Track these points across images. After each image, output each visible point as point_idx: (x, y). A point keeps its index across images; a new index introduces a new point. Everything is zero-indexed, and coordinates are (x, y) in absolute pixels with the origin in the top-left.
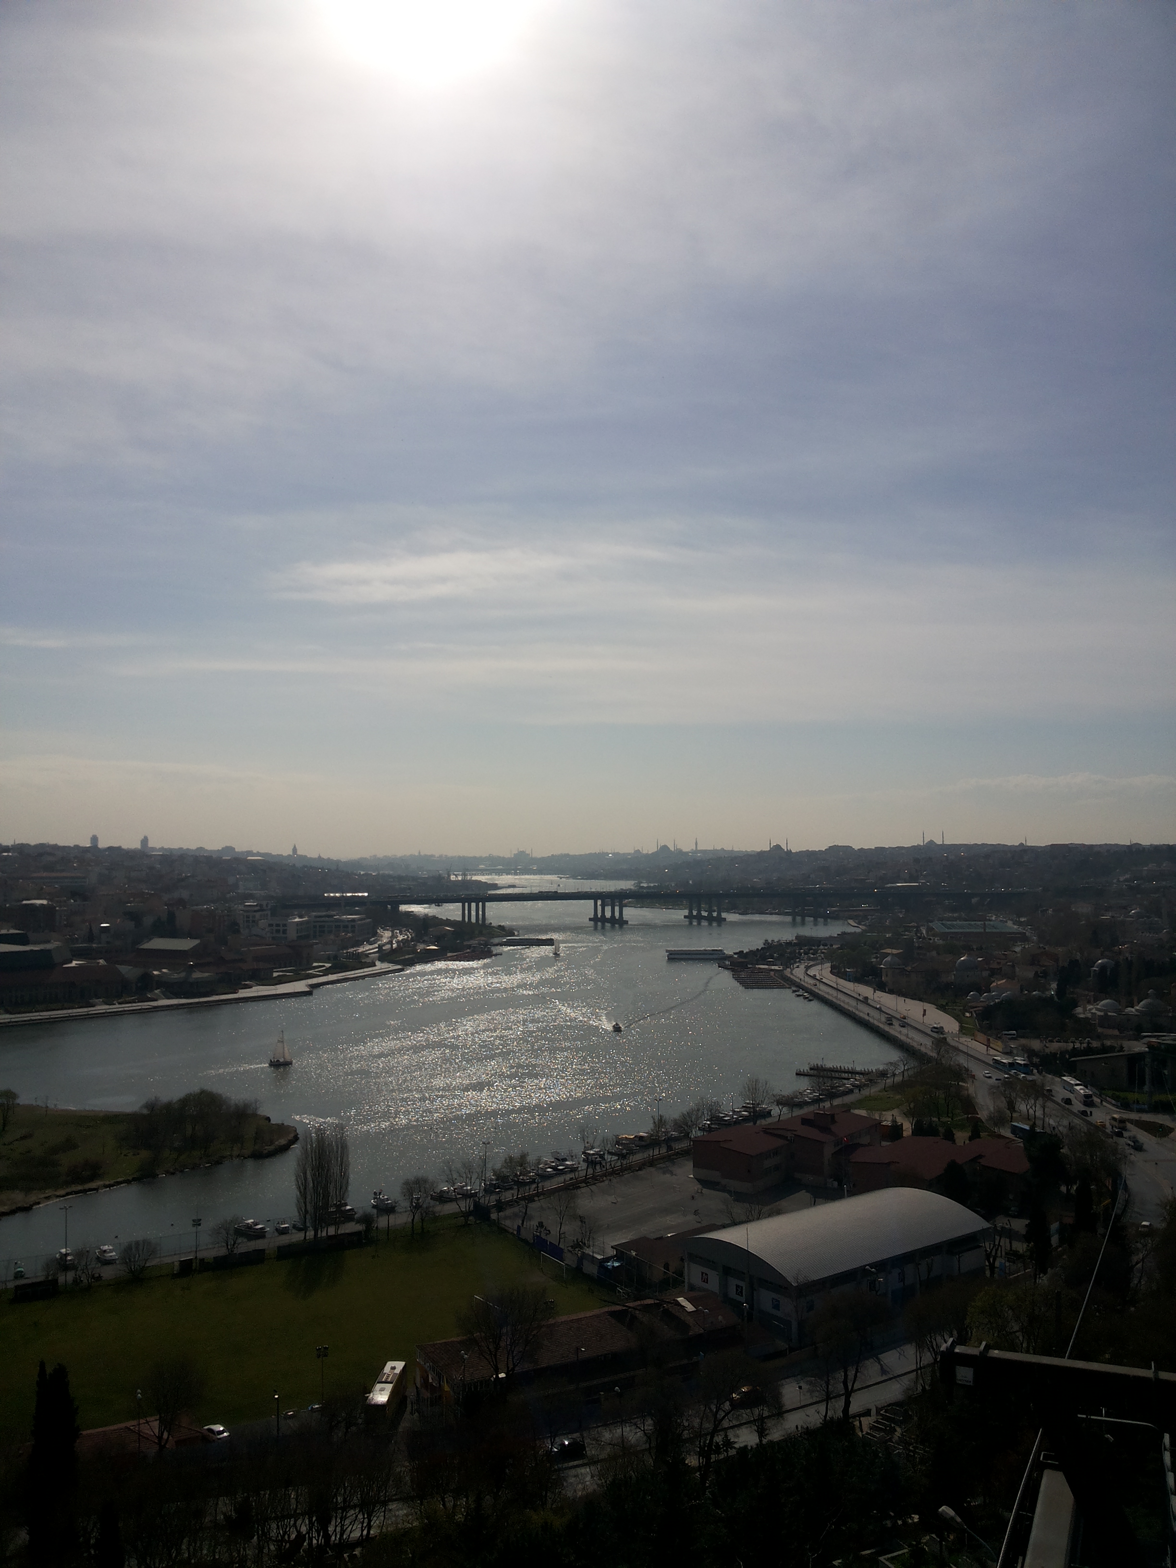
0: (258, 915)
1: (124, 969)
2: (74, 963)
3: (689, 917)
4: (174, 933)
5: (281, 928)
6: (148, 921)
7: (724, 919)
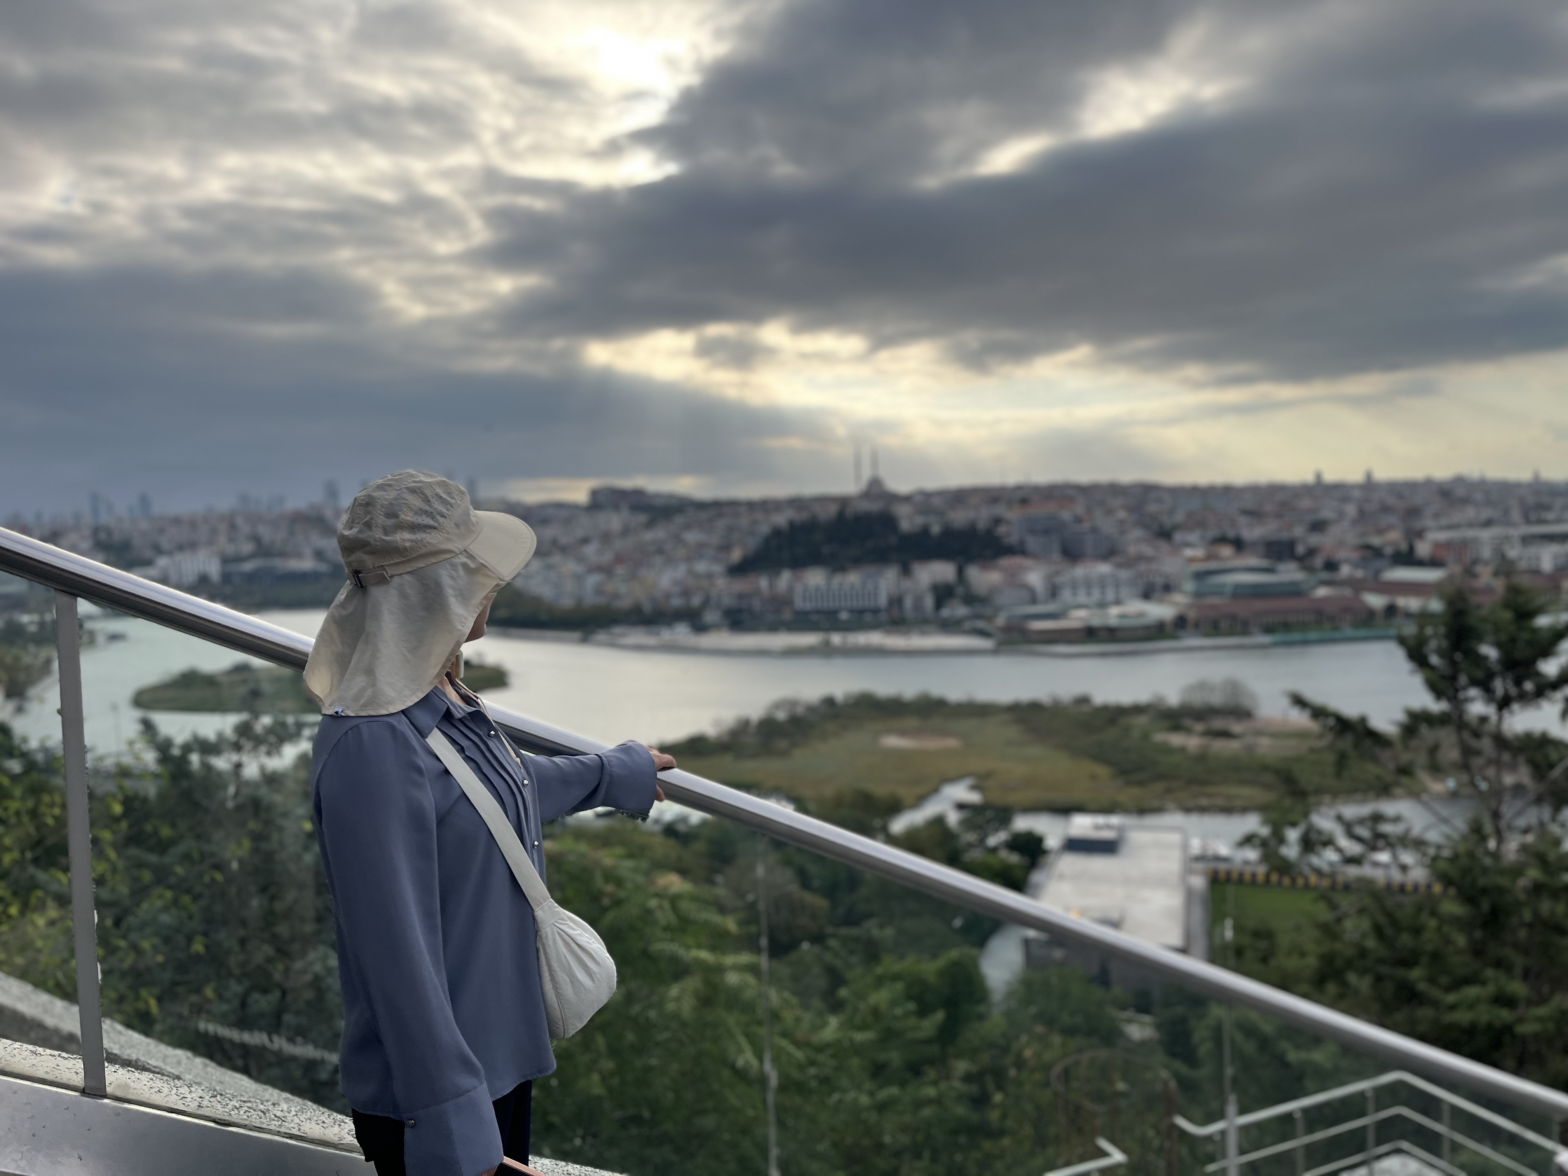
2: (1320, 592)
4: (1414, 564)
6: (1389, 551)
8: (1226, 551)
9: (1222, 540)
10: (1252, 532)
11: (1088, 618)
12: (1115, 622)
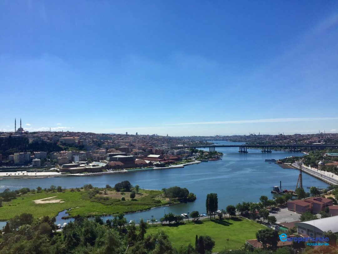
0: (168, 150)
1: (146, 161)
3: (263, 151)
5: (173, 153)
6: (147, 151)
7: (271, 152)
11: (85, 166)
12: (92, 167)
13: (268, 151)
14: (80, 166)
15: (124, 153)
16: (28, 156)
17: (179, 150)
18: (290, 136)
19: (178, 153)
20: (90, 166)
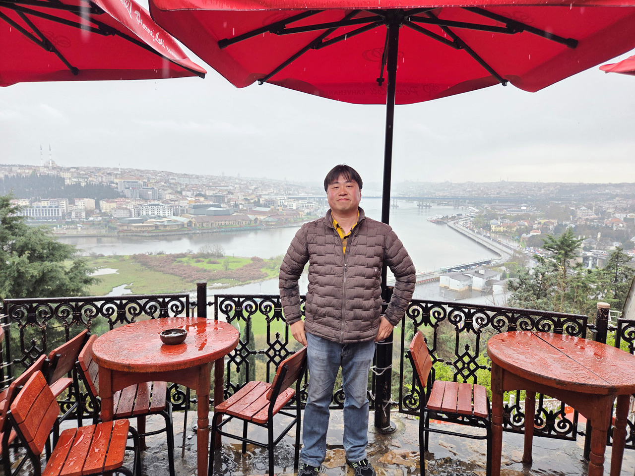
0: (283, 201)
1: (250, 216)
2: (235, 214)
3: (419, 205)
4: (260, 206)
5: (291, 205)
6: (252, 201)
7: (431, 206)
8: (202, 199)
9: (200, 195)
10: (209, 193)
11: (155, 222)
12: (166, 224)
13: (426, 206)
14: (149, 220)
15: (216, 204)
16: (65, 204)
17: (300, 201)
18: (460, 185)
19: (299, 206)
20: (163, 222)
